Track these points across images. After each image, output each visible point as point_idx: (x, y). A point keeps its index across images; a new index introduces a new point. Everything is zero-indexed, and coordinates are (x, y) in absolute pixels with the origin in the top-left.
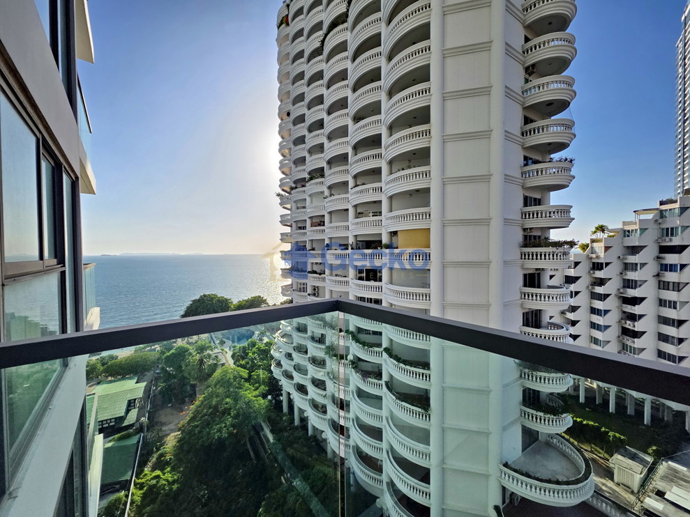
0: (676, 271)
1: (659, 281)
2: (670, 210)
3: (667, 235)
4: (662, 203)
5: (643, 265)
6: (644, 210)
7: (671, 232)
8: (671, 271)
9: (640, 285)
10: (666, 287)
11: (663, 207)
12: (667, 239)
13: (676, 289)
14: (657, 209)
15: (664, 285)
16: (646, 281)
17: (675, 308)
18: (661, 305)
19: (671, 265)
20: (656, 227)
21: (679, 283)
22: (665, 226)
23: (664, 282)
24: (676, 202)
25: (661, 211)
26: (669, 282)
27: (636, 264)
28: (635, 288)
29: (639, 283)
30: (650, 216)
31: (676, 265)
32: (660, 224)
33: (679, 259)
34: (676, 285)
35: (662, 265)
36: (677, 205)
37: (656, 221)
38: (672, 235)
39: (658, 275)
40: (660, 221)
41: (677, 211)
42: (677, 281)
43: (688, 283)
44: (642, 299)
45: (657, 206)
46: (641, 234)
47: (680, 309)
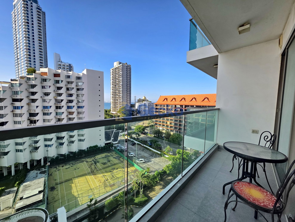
0: (19, 109)
1: (13, 114)
2: (15, 84)
3: (15, 94)
4: (12, 80)
5: (5, 107)
6: (4, 82)
7: (16, 93)
8: (18, 109)
9: (5, 116)
10: (16, 116)
11: (13, 82)
12: (15, 96)
13: (20, 116)
14: (10, 82)
15: (15, 115)
16: (8, 114)
17: (20, 124)
18: (15, 124)
19: (17, 107)
20: (10, 90)
21: (21, 114)
22: (14, 90)
23: (15, 114)
24: (17, 81)
25: (12, 84)
26: (17, 114)
27: (2, 107)
28: (3, 118)
29: (4, 116)
30: (7, 85)
31: (19, 107)
32: (11, 89)
33: (21, 104)
34: (20, 115)
35: (14, 107)
36: (18, 82)
37: (10, 87)
38: (17, 94)
39: (13, 111)
40: (12, 88)
41: (18, 85)
42: (20, 113)
43: (24, 113)
44: (7, 122)
45: (10, 81)
46: (3, 93)
47: (22, 124)
